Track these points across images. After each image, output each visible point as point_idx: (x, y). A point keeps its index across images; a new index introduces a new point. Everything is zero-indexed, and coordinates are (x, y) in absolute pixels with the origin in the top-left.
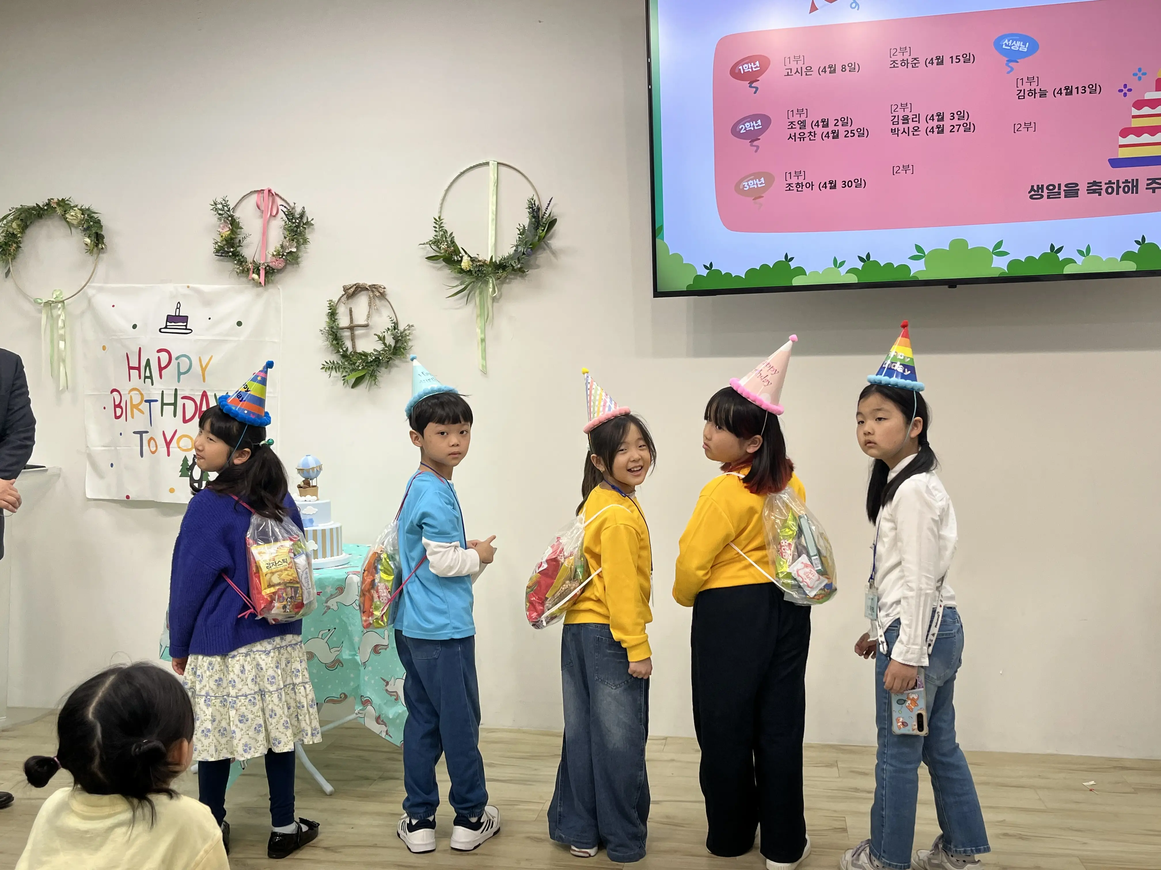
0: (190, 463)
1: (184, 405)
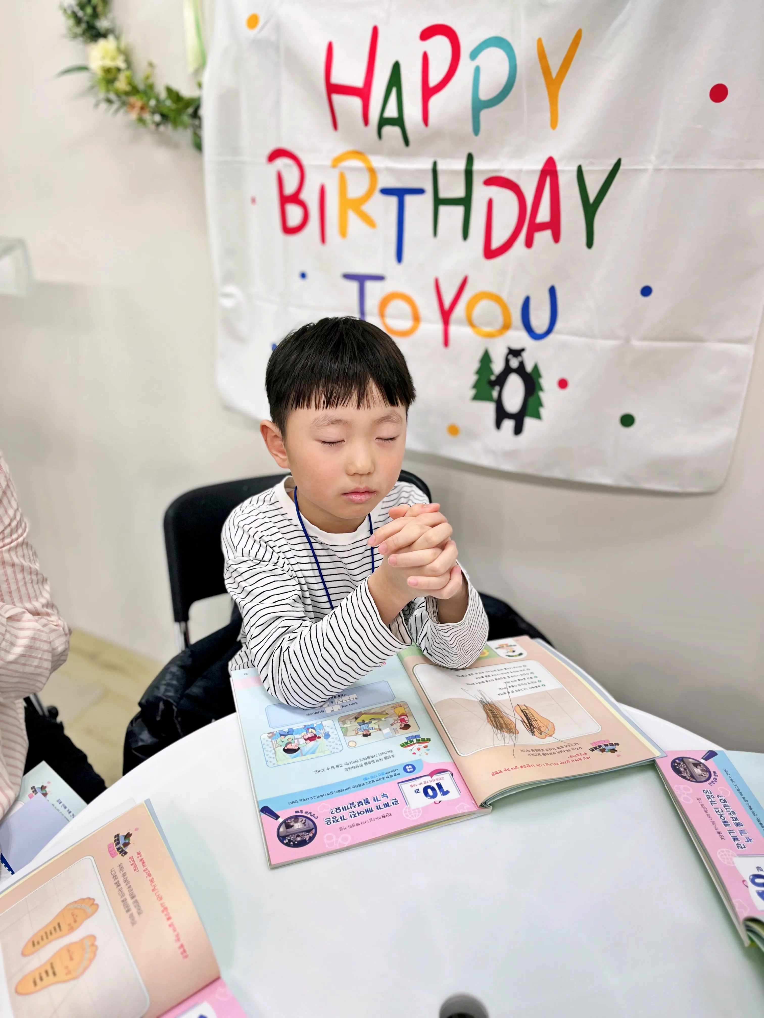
0: (498, 367)
1: (490, 203)
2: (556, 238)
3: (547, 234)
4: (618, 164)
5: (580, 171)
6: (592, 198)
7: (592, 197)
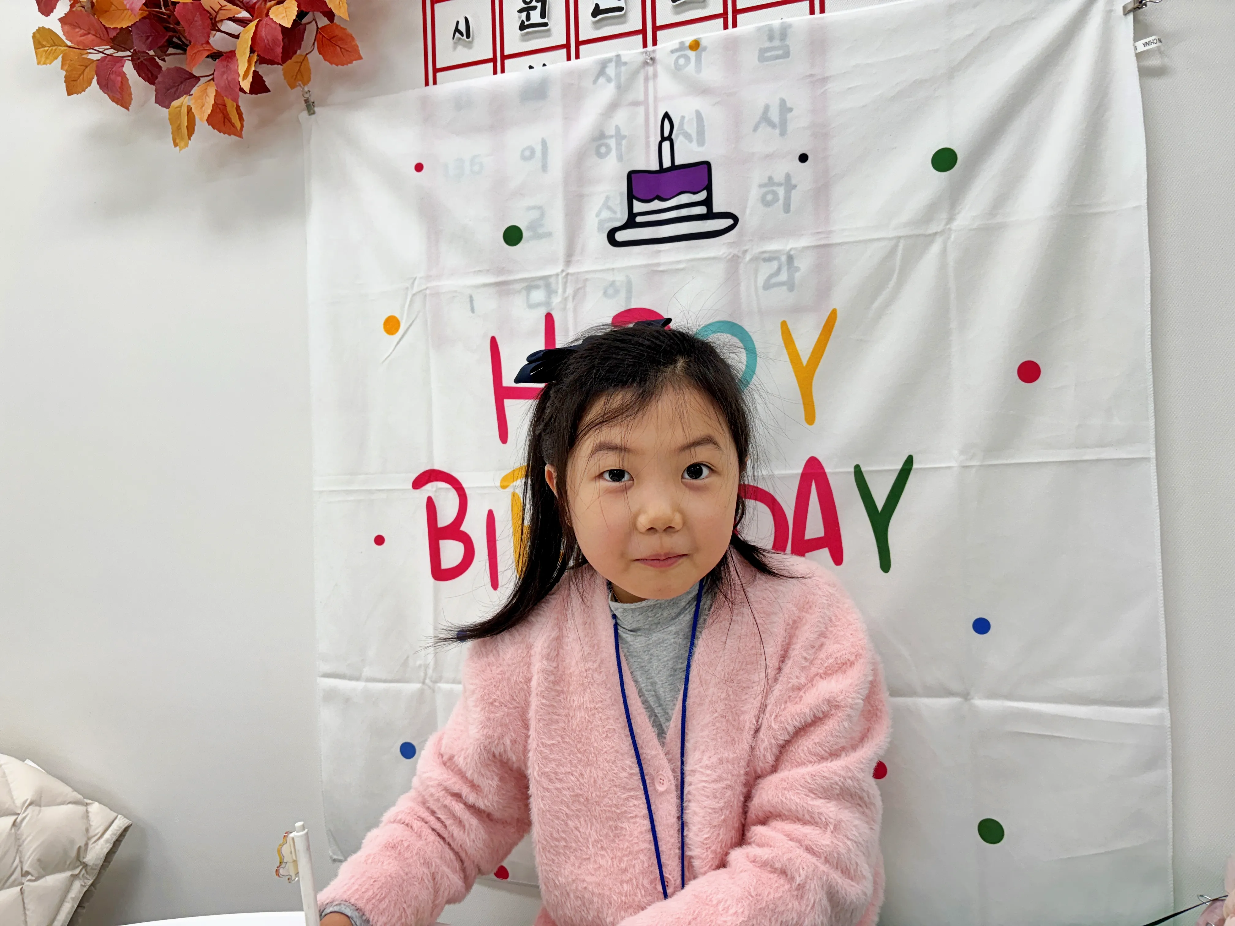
2: (838, 558)
3: (824, 553)
4: (909, 461)
5: (858, 473)
6: (880, 504)
7: (880, 502)
